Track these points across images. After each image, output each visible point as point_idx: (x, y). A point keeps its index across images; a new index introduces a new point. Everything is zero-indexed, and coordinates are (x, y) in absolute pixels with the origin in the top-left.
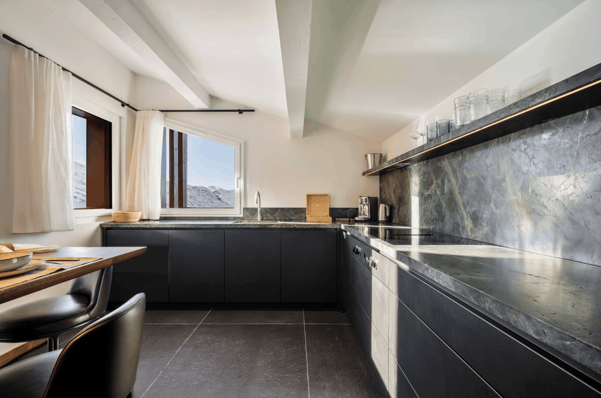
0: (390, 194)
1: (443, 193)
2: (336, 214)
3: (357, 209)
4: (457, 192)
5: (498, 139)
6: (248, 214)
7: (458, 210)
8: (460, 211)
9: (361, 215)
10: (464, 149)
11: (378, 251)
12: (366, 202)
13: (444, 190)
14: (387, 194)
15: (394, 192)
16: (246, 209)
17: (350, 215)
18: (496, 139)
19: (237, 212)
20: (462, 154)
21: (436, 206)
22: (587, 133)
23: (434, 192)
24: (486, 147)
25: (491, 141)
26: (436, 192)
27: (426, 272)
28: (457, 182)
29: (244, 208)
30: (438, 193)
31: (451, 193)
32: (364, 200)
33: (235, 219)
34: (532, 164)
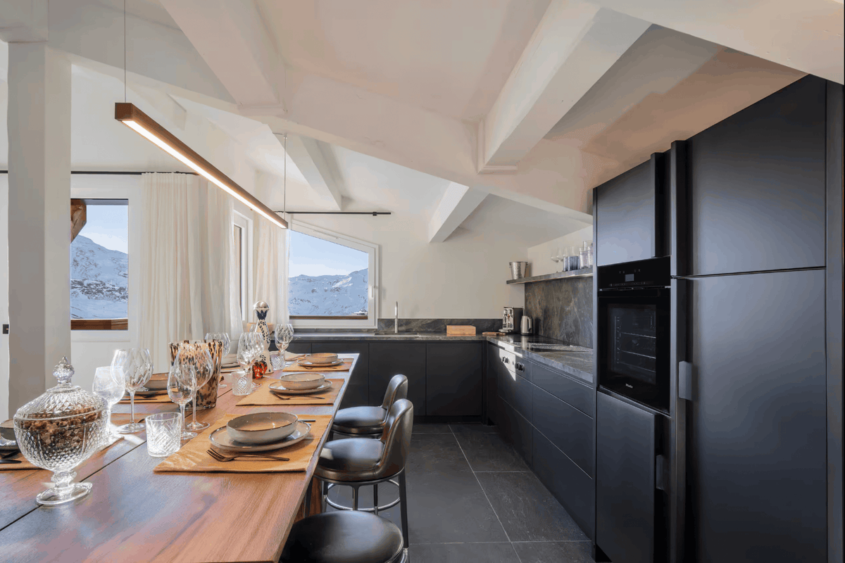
0: (535, 305)
2: (481, 325)
3: (502, 320)
6: (383, 325)
9: (505, 327)
11: (503, 349)
12: (511, 313)
14: (533, 305)
15: (540, 304)
16: (380, 320)
17: (495, 325)
19: (371, 324)
29: (378, 319)
32: (509, 312)
33: (369, 331)
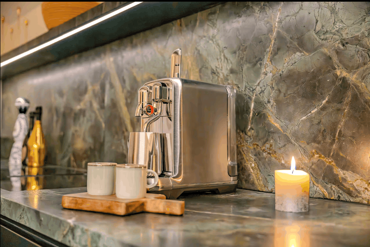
1: (102, 107)
4: (122, 103)
5: (181, 21)
7: (123, 132)
8: (126, 134)
10: (134, 37)
13: (103, 101)
18: (178, 21)
20: (132, 42)
21: (92, 127)
22: (286, 14)
23: (88, 104)
24: (165, 32)
25: (170, 24)
26: (91, 105)
27: (70, 237)
28: (123, 87)
30: (96, 105)
31: (114, 104)
34: (222, 58)
